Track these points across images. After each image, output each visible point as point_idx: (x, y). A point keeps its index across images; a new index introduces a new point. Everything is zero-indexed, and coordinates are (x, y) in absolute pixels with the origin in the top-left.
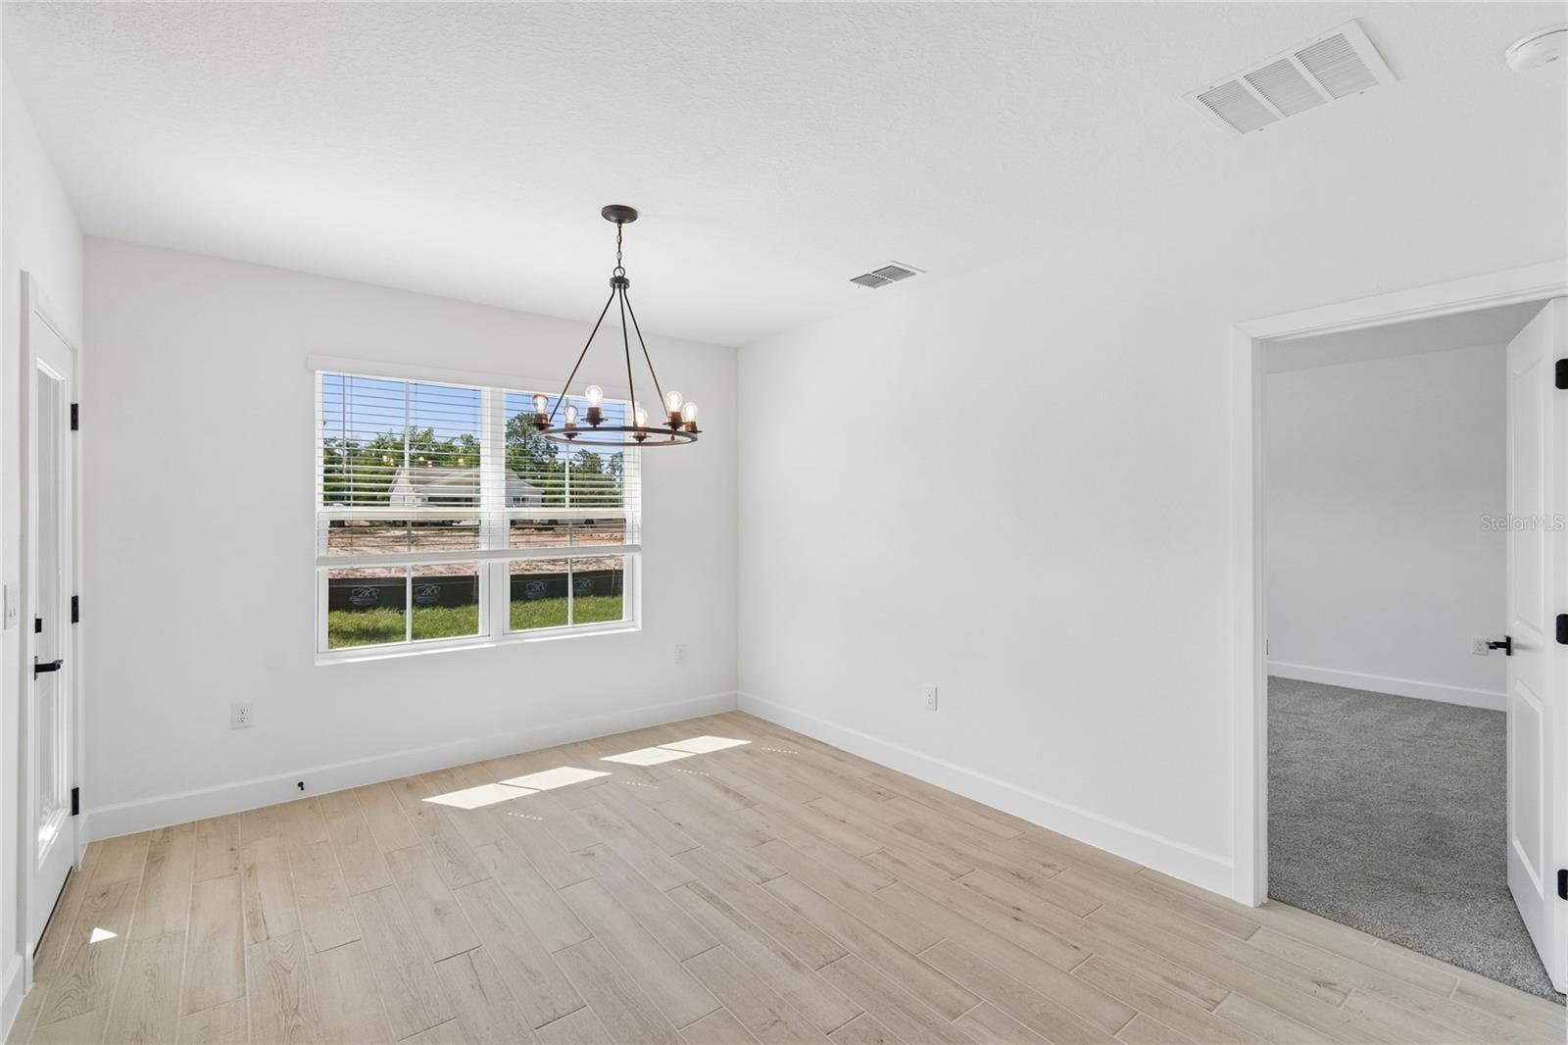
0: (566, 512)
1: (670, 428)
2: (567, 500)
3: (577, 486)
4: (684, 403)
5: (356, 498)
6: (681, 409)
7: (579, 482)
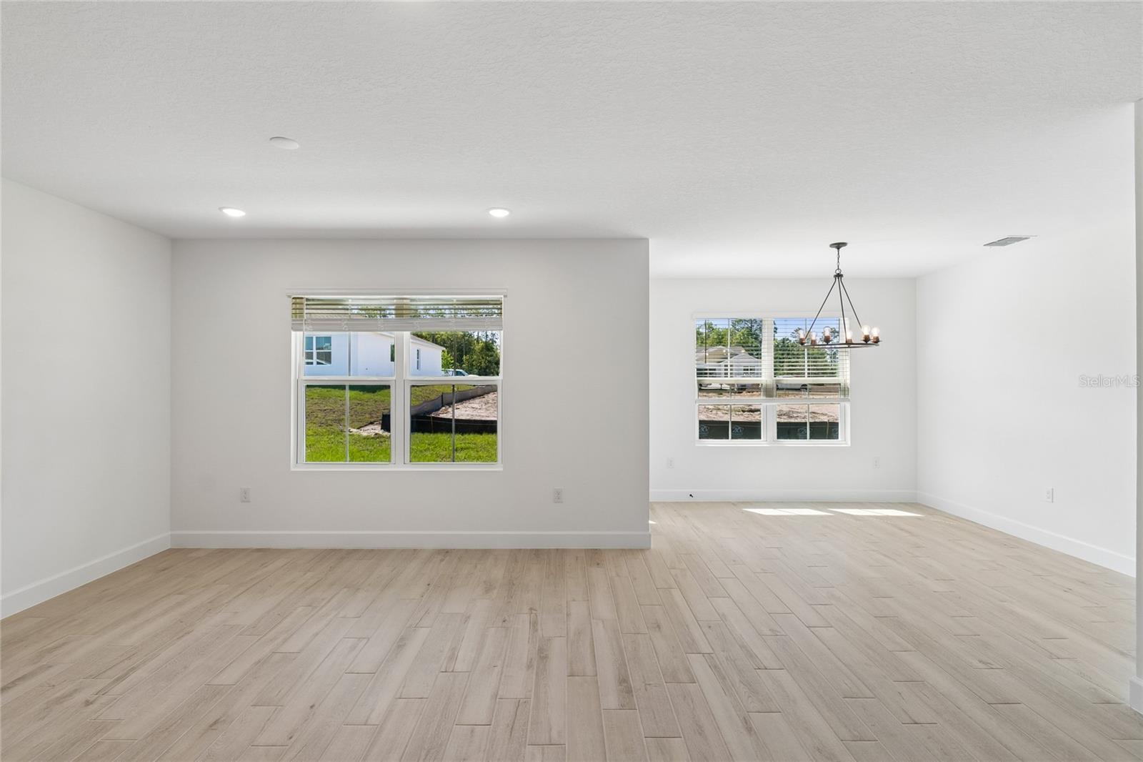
0: (806, 380)
1: (864, 342)
2: (806, 374)
3: (812, 370)
4: (871, 329)
5: (710, 374)
6: (870, 332)
7: (813, 367)
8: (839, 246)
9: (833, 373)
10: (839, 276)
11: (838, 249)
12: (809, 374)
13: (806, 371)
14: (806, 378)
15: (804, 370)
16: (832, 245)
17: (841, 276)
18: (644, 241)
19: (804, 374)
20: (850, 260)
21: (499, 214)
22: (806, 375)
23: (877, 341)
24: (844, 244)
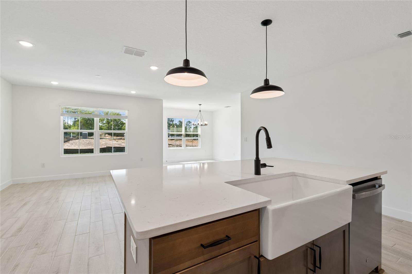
1: (205, 125)
8: (200, 105)
9: (197, 132)
10: (200, 111)
16: (199, 105)
18: (162, 100)
20: (202, 108)
21: (133, 92)
22: (192, 132)
23: (207, 125)
24: (201, 105)
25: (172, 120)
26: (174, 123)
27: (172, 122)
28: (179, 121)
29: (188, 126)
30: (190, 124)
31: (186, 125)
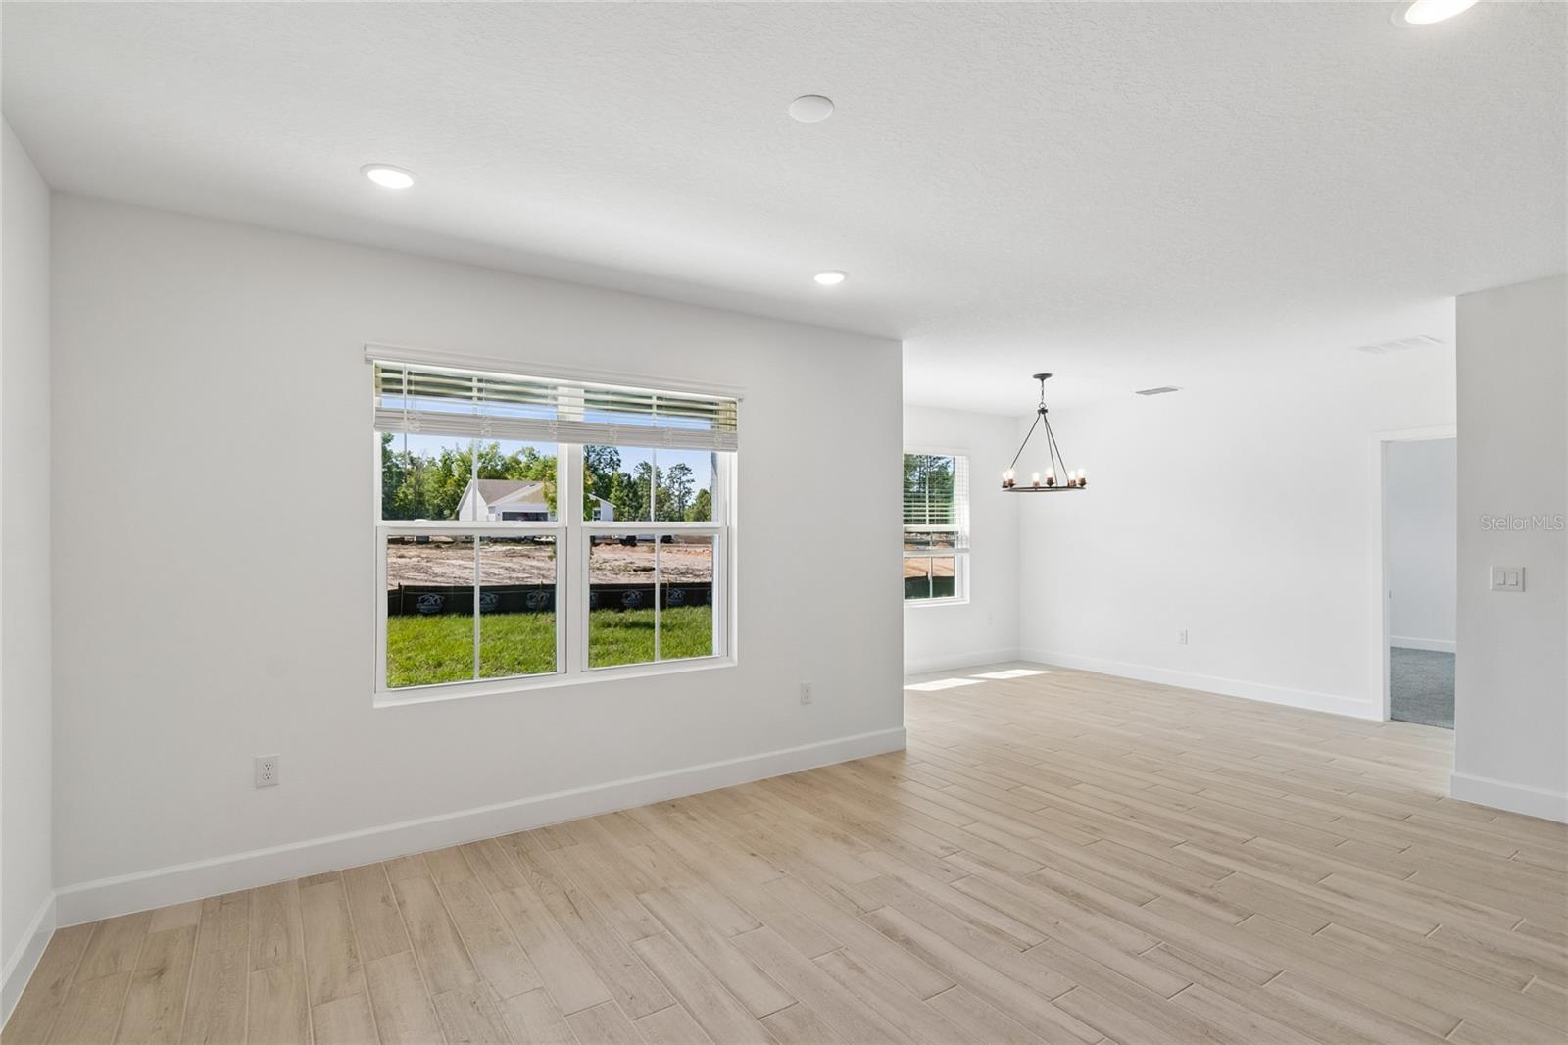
8: (1043, 377)
9: (946, 520)
10: (1043, 411)
11: (1042, 380)
12: (930, 520)
13: (928, 518)
14: (927, 526)
15: (925, 515)
16: (1036, 377)
17: (1046, 411)
19: (925, 520)
20: (1055, 393)
22: (928, 522)
23: (1083, 483)
24: (1048, 376)
25: (612, 459)
26: (621, 470)
27: (613, 468)
28: (641, 465)
29: (677, 486)
30: (684, 479)
31: (668, 481)
